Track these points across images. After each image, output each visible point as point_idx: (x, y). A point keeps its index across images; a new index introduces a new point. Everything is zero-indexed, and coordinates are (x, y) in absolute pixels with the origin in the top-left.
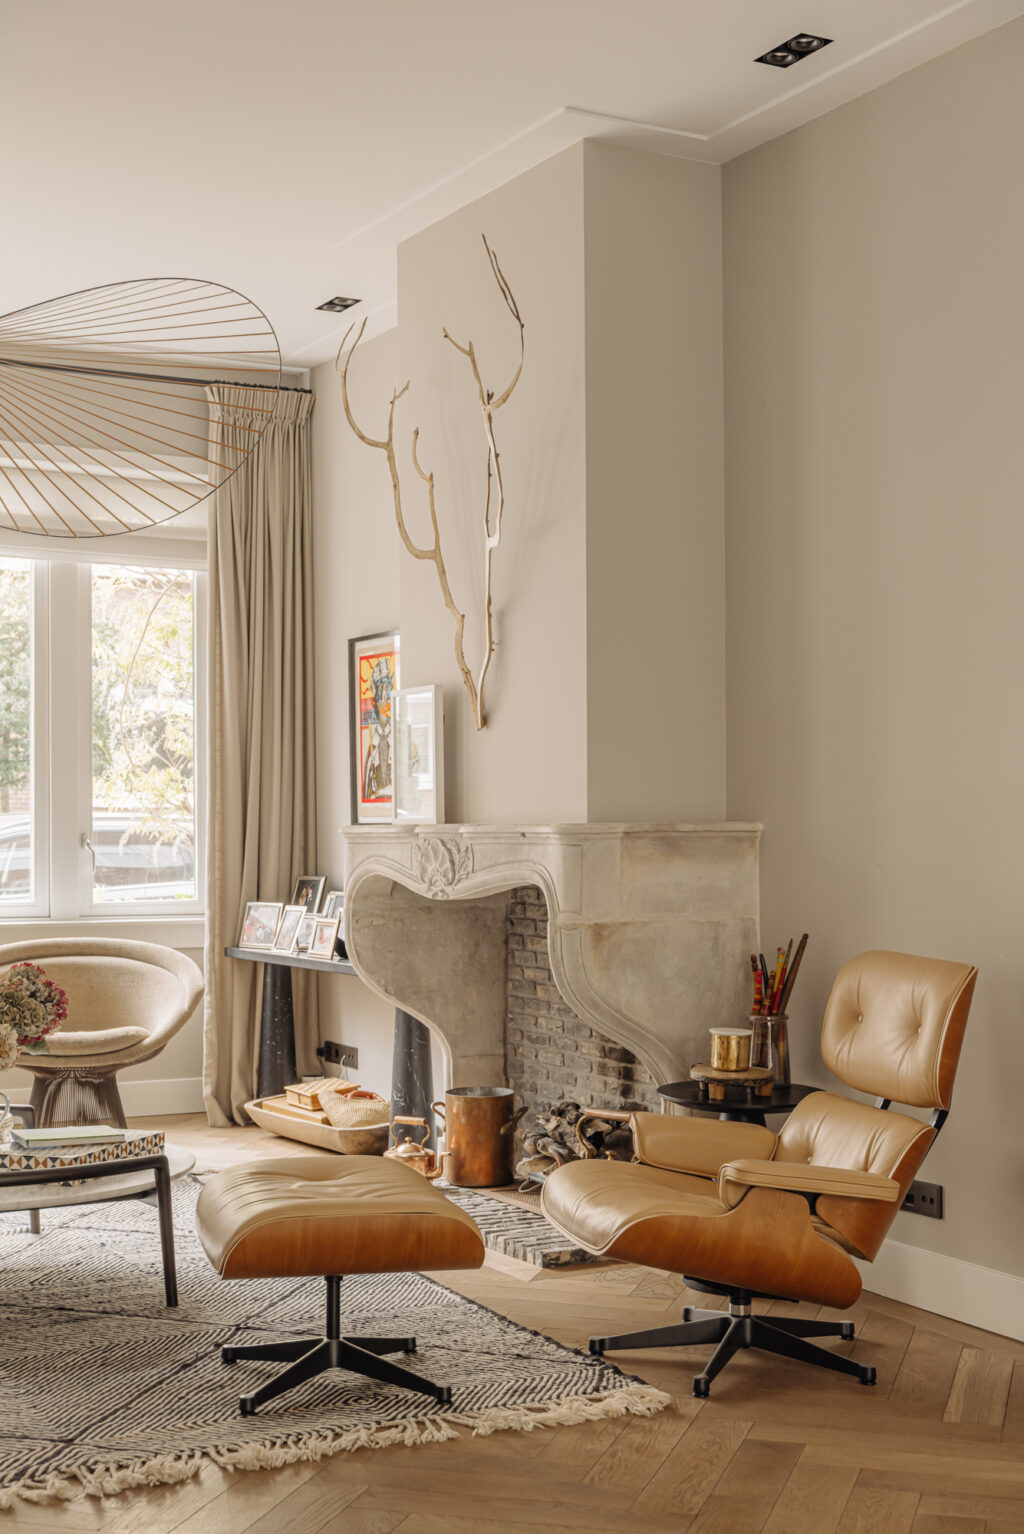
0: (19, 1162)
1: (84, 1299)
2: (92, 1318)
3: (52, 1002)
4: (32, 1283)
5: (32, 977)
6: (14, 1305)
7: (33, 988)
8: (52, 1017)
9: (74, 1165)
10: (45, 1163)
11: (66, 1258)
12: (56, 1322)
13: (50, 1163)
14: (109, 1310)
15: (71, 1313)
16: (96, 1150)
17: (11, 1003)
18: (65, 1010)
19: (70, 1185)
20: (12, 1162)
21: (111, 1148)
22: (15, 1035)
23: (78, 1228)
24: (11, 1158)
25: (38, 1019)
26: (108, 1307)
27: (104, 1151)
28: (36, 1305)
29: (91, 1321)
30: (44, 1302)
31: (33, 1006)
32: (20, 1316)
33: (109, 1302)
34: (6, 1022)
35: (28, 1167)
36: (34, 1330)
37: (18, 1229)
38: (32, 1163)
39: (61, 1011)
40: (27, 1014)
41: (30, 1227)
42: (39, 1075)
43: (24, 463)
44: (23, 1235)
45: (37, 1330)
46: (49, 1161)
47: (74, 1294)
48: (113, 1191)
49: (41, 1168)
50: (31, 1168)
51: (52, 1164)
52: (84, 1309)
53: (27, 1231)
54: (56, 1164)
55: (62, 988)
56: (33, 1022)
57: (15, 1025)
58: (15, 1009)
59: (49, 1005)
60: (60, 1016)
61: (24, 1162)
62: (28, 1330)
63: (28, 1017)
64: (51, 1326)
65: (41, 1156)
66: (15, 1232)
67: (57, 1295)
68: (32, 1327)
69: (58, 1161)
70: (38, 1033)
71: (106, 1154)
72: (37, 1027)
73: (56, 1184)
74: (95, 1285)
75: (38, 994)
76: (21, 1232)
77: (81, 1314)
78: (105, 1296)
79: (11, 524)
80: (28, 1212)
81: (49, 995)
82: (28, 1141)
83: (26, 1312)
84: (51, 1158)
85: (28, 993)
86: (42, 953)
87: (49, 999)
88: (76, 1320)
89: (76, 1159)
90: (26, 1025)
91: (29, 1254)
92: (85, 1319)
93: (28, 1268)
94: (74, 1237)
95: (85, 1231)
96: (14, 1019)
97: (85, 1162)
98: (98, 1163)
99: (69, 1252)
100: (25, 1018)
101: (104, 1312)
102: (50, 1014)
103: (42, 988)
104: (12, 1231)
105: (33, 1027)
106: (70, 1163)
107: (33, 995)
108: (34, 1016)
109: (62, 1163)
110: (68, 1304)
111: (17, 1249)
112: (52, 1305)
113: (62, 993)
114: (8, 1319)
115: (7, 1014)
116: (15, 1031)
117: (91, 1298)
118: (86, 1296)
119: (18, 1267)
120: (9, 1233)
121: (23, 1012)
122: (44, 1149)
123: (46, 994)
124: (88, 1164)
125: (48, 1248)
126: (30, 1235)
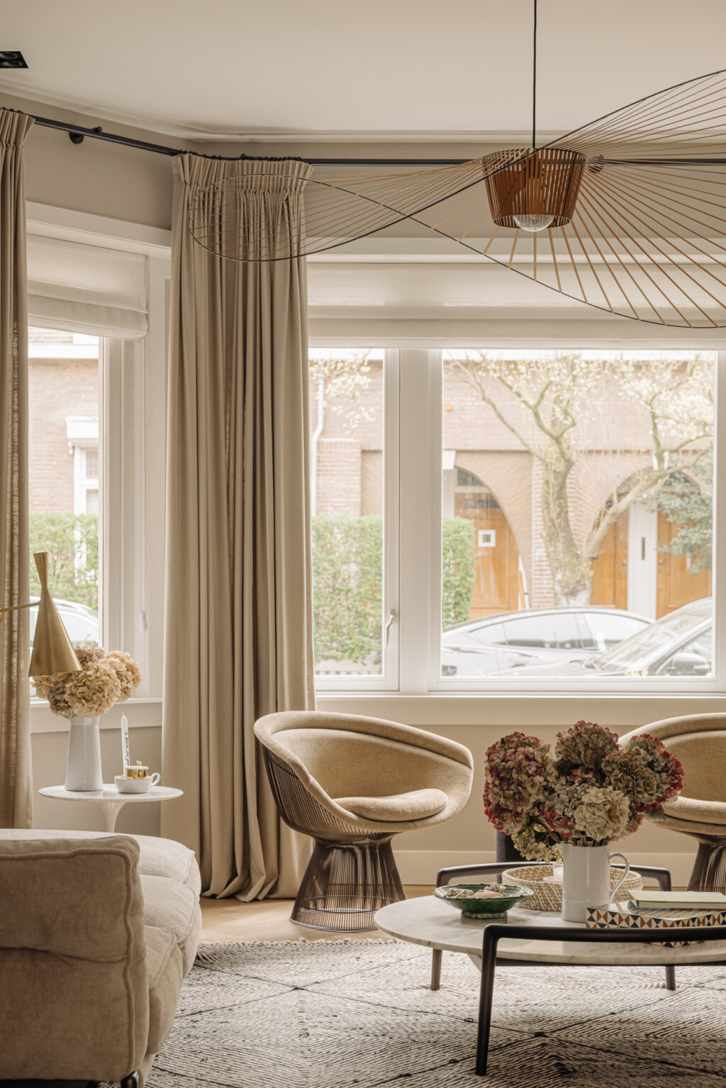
0: (627, 920)
1: (689, 1056)
2: (689, 1074)
3: (667, 772)
4: (647, 1035)
5: (650, 748)
6: (622, 1054)
7: (650, 759)
8: (667, 786)
9: (676, 927)
10: (649, 923)
11: (688, 1016)
12: (655, 1074)
13: (654, 924)
14: (708, 1069)
15: (672, 1067)
16: (701, 915)
17: (625, 771)
18: (680, 780)
19: (672, 947)
20: (621, 920)
21: (716, 914)
22: (627, 801)
23: (712, 988)
24: (620, 916)
25: (652, 789)
26: (709, 1066)
27: (709, 917)
28: (643, 1056)
29: (687, 1077)
30: (650, 1055)
31: (647, 775)
32: (625, 1064)
33: (712, 1061)
34: (619, 789)
35: (635, 925)
36: (631, 1079)
37: (655, 984)
38: (638, 922)
39: (676, 781)
40: (641, 782)
41: (665, 982)
42: (703, 841)
43: (659, 258)
44: (659, 990)
45: (635, 1079)
46: (653, 921)
47: (682, 1050)
48: (710, 956)
49: (646, 927)
50: (637, 927)
51: (656, 925)
52: (685, 1065)
53: (664, 987)
54: (659, 925)
55: (678, 759)
56: (646, 790)
57: (628, 792)
58: (629, 777)
59: (664, 775)
60: (675, 786)
61: (632, 921)
62: (626, 1078)
63: (642, 785)
64: (648, 1078)
65: (647, 916)
66: (652, 986)
67: (666, 1049)
68: (631, 1076)
69: (661, 923)
70: (651, 800)
71: (711, 919)
72: (652, 795)
73: (659, 944)
74: (707, 1045)
75: (655, 764)
76: (658, 987)
77: (681, 1069)
78: (711, 1055)
79: (656, 318)
80: (664, 967)
81: (666, 766)
82: (638, 902)
83: (630, 1061)
84: (654, 919)
85: (645, 763)
86: (712, 726)
87: (665, 769)
88: (673, 1074)
89: (678, 922)
90: (639, 792)
91: (656, 1008)
92: (682, 1074)
93: (649, 1021)
94: (703, 997)
95: (718, 992)
96: (627, 787)
97: (688, 925)
98: (701, 927)
99: (695, 1010)
100: (638, 785)
101: (704, 1071)
102: (665, 784)
103: (661, 759)
104: (650, 985)
105: (646, 795)
106: (672, 925)
107: (650, 765)
108: (647, 784)
109: (665, 925)
110: (671, 1059)
111: (648, 1002)
112: (656, 1058)
113: (678, 764)
114: (612, 1065)
115: (620, 781)
116: (627, 798)
117: (697, 1055)
118: (692, 1054)
119: (641, 1019)
120: (646, 986)
121: (637, 780)
122: (653, 910)
123: (663, 764)
124: (691, 927)
125: (676, 1005)
126: (665, 990)
